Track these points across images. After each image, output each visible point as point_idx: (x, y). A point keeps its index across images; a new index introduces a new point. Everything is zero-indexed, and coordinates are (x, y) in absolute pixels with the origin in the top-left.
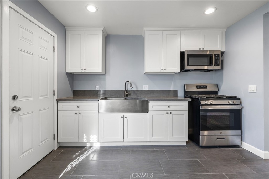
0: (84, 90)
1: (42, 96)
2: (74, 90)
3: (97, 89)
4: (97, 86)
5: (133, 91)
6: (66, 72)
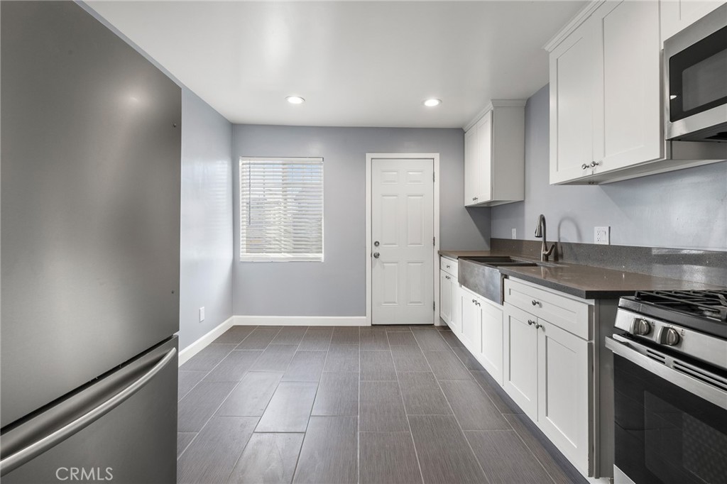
0: (500, 239)
1: (411, 244)
2: (493, 239)
3: (514, 237)
4: (514, 231)
5: (569, 244)
6: (466, 207)
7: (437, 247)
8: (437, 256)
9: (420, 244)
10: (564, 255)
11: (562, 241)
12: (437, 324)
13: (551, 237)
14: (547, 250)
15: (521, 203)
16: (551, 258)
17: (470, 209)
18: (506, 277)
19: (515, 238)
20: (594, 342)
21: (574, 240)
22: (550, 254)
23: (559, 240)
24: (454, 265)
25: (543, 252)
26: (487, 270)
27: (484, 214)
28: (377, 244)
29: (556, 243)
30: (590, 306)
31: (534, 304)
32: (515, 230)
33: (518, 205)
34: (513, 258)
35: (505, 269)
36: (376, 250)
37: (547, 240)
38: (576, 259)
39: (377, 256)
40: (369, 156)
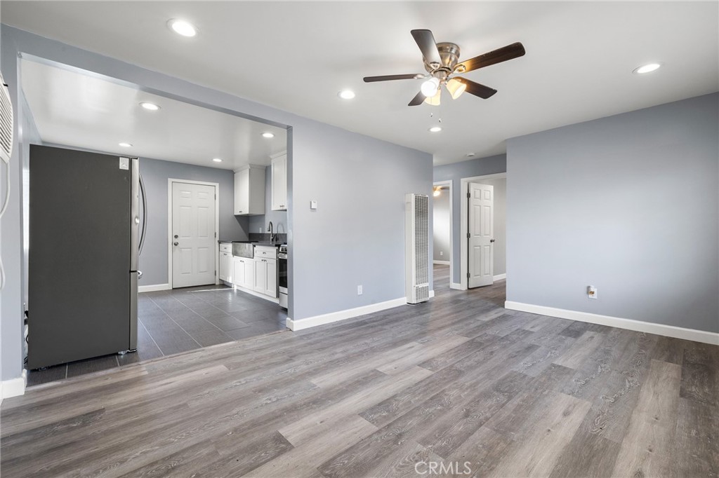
1: (201, 236)
2: (249, 234)
3: (261, 232)
4: (261, 229)
6: (235, 215)
7: (217, 239)
8: (217, 243)
9: (205, 237)
11: (279, 233)
12: (217, 283)
13: (275, 232)
14: (273, 237)
15: (264, 215)
16: (275, 240)
17: (238, 217)
18: (254, 246)
24: (229, 247)
25: (271, 238)
26: (247, 244)
27: (245, 220)
28: (176, 237)
29: (276, 234)
31: (263, 253)
33: (262, 217)
35: (254, 244)
36: (176, 241)
37: (273, 233)
39: (176, 245)
40: (170, 180)
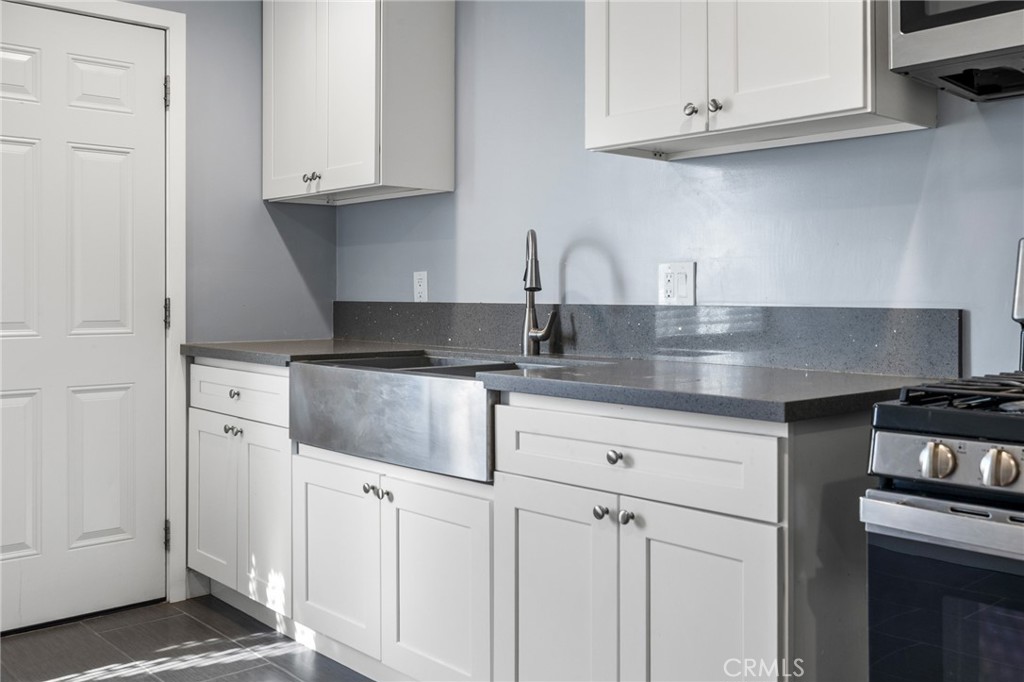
0: (369, 303)
1: (87, 323)
2: (336, 304)
3: (421, 294)
4: (417, 277)
5: (593, 309)
6: (266, 202)
7: (178, 334)
8: (176, 362)
9: (117, 323)
10: (580, 338)
11: (570, 301)
12: (177, 594)
13: (546, 297)
14: (536, 326)
16: (545, 347)
18: (500, 399)
19: (425, 299)
20: (785, 525)
21: (606, 297)
22: (544, 338)
23: (564, 298)
24: (265, 387)
25: (529, 332)
29: (556, 307)
30: (780, 440)
31: (613, 461)
32: (424, 275)
34: (434, 354)
37: (536, 302)
38: (613, 347)
